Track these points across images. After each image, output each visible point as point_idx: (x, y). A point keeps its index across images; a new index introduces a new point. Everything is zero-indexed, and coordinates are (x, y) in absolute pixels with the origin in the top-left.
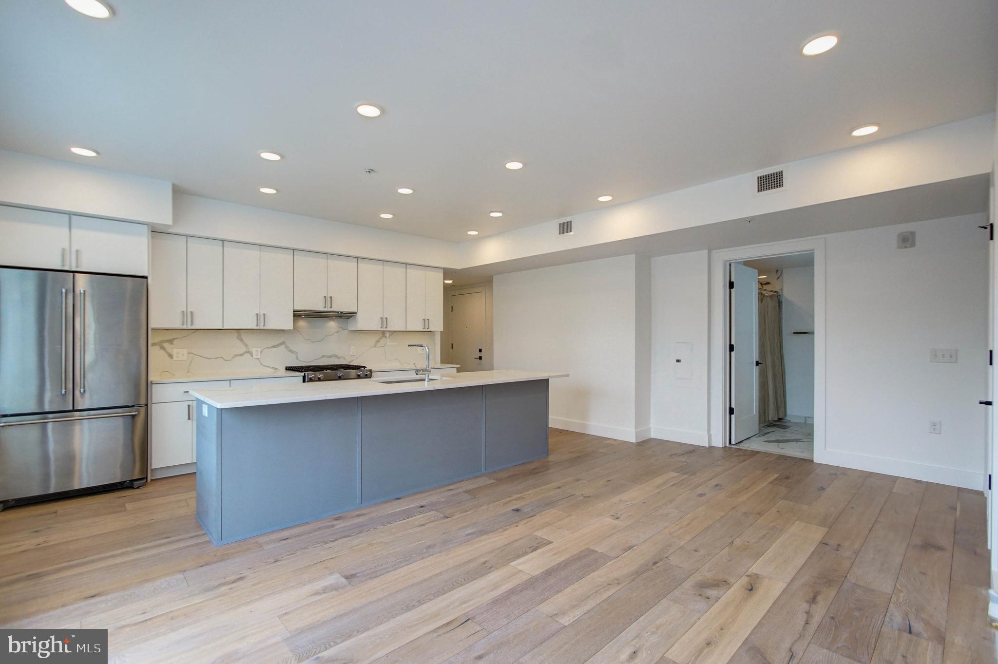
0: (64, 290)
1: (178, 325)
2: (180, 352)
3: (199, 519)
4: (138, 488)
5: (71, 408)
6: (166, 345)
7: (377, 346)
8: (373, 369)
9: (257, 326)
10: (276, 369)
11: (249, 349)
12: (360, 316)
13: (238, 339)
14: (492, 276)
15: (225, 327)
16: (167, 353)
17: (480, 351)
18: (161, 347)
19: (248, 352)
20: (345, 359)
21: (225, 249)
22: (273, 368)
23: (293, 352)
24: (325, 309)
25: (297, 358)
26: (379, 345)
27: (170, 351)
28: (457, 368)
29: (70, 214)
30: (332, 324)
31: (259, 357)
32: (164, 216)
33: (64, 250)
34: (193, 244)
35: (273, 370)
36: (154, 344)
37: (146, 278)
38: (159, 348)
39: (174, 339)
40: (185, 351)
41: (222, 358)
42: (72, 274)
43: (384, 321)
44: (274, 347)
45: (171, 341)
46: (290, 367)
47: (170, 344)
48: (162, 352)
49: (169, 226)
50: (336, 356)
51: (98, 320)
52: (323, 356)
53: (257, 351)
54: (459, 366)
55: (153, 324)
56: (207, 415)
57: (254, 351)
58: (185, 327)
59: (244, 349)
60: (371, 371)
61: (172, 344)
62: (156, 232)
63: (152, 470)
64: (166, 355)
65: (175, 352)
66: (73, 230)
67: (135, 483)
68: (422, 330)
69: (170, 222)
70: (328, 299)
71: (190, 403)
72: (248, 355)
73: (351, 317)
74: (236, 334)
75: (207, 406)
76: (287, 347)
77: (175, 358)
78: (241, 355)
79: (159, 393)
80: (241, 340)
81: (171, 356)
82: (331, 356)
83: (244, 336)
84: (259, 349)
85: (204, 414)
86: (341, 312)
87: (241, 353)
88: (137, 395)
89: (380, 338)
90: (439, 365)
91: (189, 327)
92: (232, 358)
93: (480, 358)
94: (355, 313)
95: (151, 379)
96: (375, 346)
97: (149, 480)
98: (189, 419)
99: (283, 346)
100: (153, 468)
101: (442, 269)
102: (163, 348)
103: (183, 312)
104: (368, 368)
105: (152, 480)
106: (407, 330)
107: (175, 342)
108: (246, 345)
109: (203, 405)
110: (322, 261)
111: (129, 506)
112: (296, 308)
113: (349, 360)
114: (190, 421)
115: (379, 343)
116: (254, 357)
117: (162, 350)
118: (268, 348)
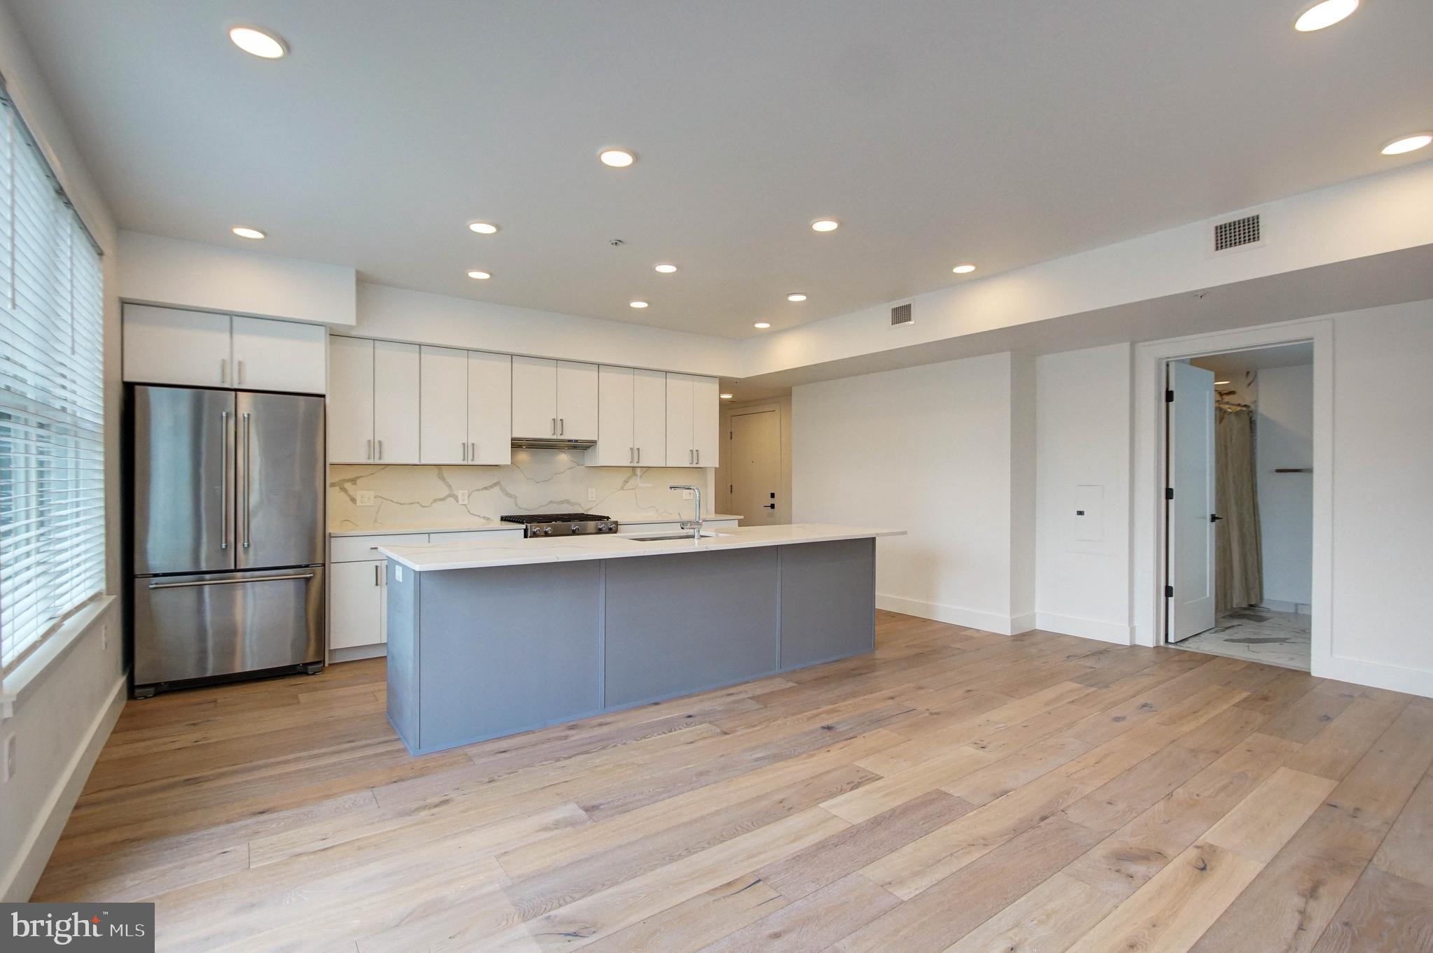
0: (224, 414)
1: (363, 460)
2: (365, 495)
3: (390, 719)
4: (314, 674)
5: (233, 568)
6: (347, 486)
7: (625, 488)
8: (620, 521)
9: (464, 460)
10: (488, 519)
11: (452, 490)
12: (601, 446)
13: (439, 478)
14: (791, 388)
15: (423, 462)
16: (349, 496)
17: (773, 495)
18: (341, 488)
19: (451, 496)
20: (580, 505)
21: (422, 355)
22: (484, 517)
23: (511, 496)
24: (555, 437)
25: (516, 504)
26: (629, 485)
27: (351, 493)
28: (739, 520)
29: (231, 315)
30: (563, 458)
31: (466, 502)
32: (345, 315)
33: (224, 361)
34: (383, 351)
35: (483, 520)
36: (333, 485)
37: (323, 396)
39: (358, 478)
40: (372, 493)
41: (418, 503)
42: (233, 393)
43: (636, 452)
44: (486, 488)
45: (353, 481)
46: (506, 517)
47: (353, 484)
49: (350, 327)
50: (568, 502)
51: (266, 452)
52: (551, 502)
53: (463, 494)
54: (742, 517)
55: (331, 459)
56: (401, 581)
57: (460, 493)
58: (371, 461)
59: (445, 492)
60: (616, 523)
61: (355, 484)
62: (336, 335)
63: (330, 651)
64: (348, 499)
65: (359, 494)
66: (237, 337)
67: (310, 667)
68: (688, 466)
69: (351, 321)
70: (558, 423)
71: (377, 563)
72: (452, 499)
73: (589, 447)
74: (435, 470)
75: (401, 568)
76: (503, 490)
77: (358, 502)
78: (442, 500)
79: (339, 550)
80: (443, 479)
81: (353, 500)
82: (562, 502)
83: (446, 474)
84: (466, 491)
85: (397, 579)
86: (576, 441)
87: (442, 497)
88: (312, 551)
89: (629, 478)
90: (712, 516)
91: (377, 461)
92: (432, 503)
93: (772, 506)
94: (594, 443)
95: (329, 530)
96: (622, 488)
97: (326, 665)
98: (377, 584)
99: (497, 489)
100: (332, 647)
101: (717, 380)
102: (343, 490)
103: (369, 441)
104: (613, 519)
105: (330, 665)
106: (668, 465)
107: (359, 481)
108: (450, 486)
109: (397, 567)
110: (548, 371)
111: (303, 698)
112: (515, 435)
113: (586, 508)
114: (379, 587)
115: (628, 484)
116: (460, 502)
117: (343, 493)
118: (477, 490)
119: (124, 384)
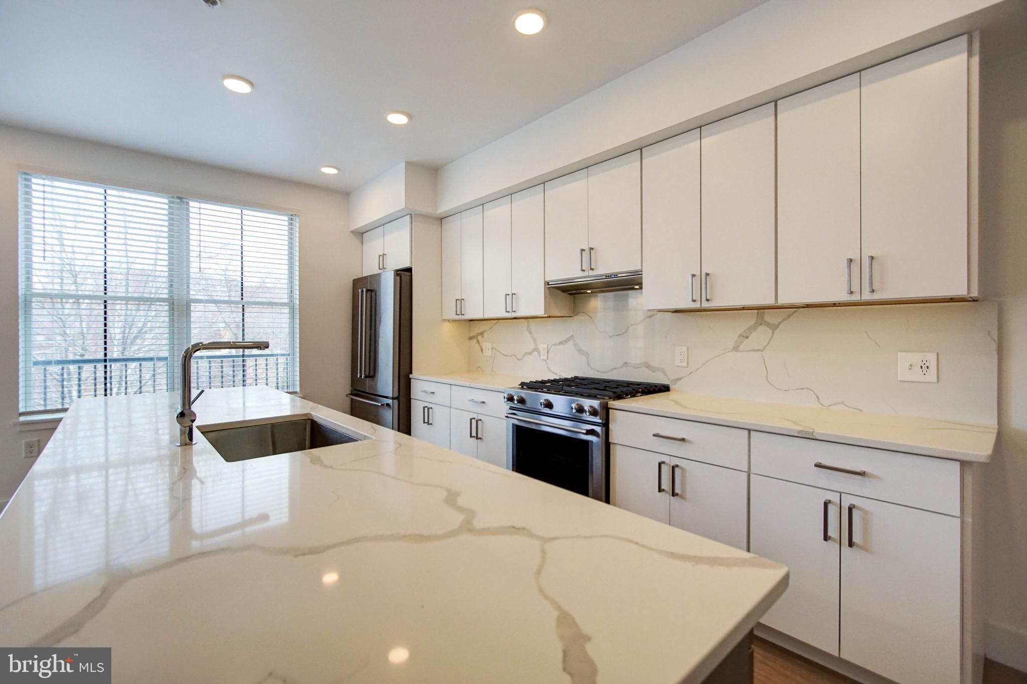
2: (487, 346)
6: (480, 337)
7: (741, 348)
11: (536, 344)
13: (528, 330)
16: (480, 346)
19: (535, 350)
23: (584, 353)
24: (584, 274)
25: (588, 364)
26: (747, 344)
27: (482, 345)
29: (383, 224)
31: (545, 358)
33: (379, 256)
34: (465, 220)
38: (476, 342)
39: (484, 332)
40: (490, 345)
41: (515, 355)
44: (561, 343)
45: (482, 334)
47: (482, 337)
50: (648, 366)
52: (625, 364)
53: (544, 349)
57: (542, 347)
59: (530, 347)
65: (484, 346)
69: (403, 205)
72: (535, 353)
74: (525, 325)
76: (575, 345)
77: (484, 353)
78: (530, 354)
80: (530, 332)
81: (482, 350)
82: (640, 366)
83: (533, 326)
84: (546, 345)
87: (530, 350)
91: (462, 317)
92: (523, 357)
94: (638, 274)
96: (736, 348)
99: (570, 344)
102: (478, 341)
103: (457, 300)
106: (782, 301)
107: (485, 334)
108: (535, 340)
112: (548, 277)
113: (673, 377)
114: (427, 425)
115: (746, 341)
116: (542, 357)
117: (478, 344)
118: (555, 345)
119: (354, 280)
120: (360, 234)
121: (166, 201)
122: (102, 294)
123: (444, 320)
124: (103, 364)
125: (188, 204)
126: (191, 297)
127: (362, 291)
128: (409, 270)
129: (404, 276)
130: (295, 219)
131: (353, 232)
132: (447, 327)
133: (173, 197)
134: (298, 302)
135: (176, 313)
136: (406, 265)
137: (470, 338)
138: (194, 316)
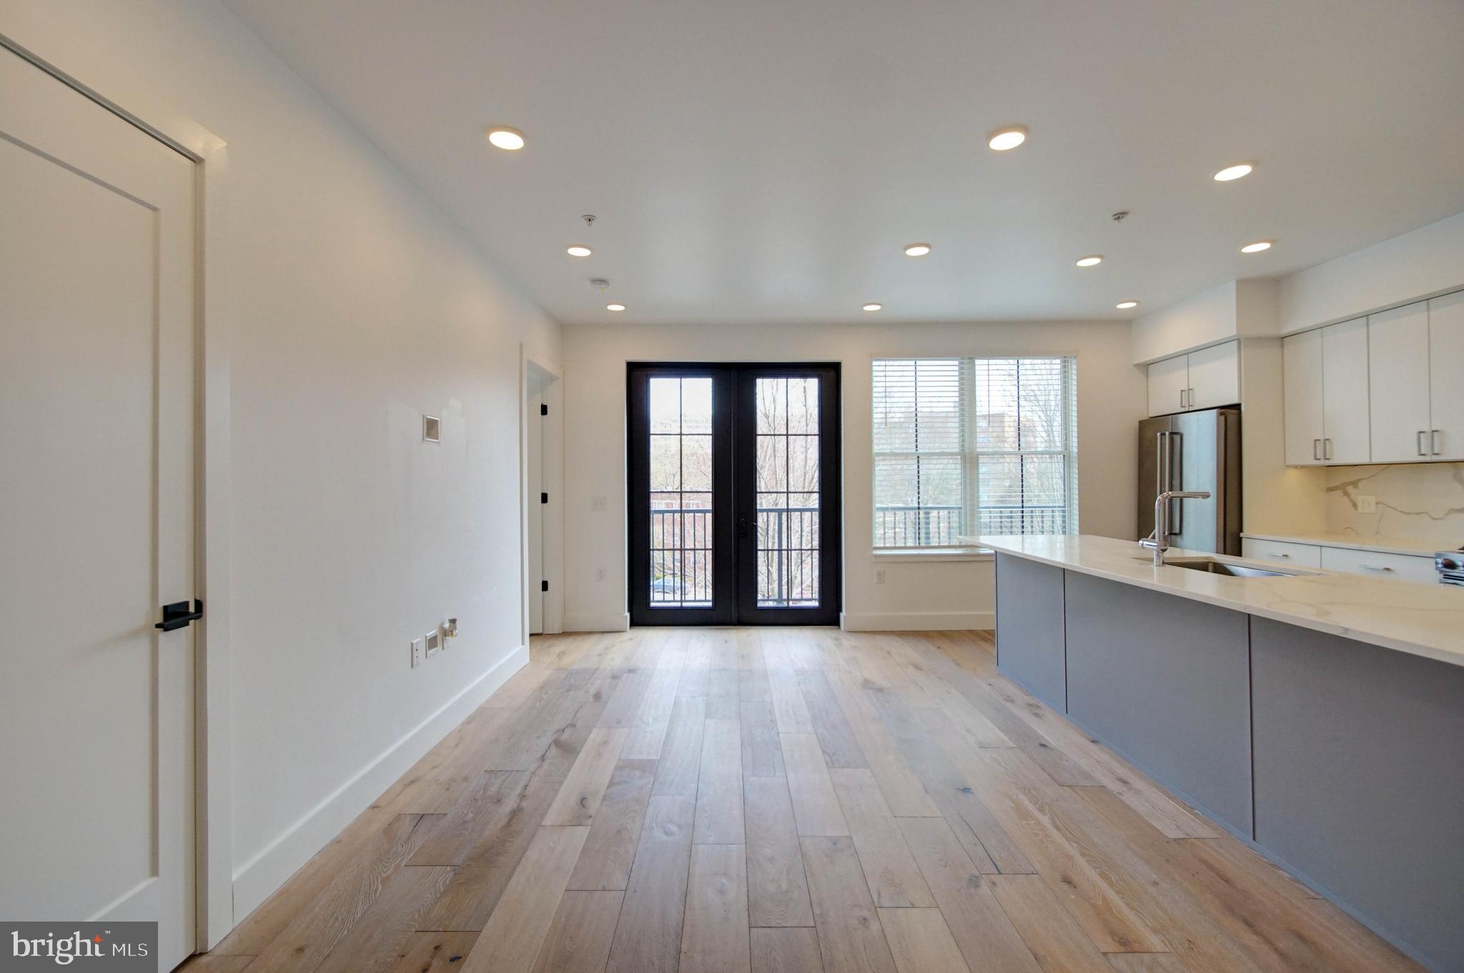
1: (1312, 461)
2: (1365, 500)
6: (1350, 489)
16: (1352, 501)
18: (1344, 492)
27: (1353, 498)
29: (1187, 353)
33: (1182, 391)
34: (1330, 338)
37: (1237, 405)
38: (1342, 494)
39: (1359, 480)
40: (1373, 499)
41: (1428, 513)
45: (1355, 484)
47: (1354, 487)
48: (1346, 499)
58: (1319, 463)
61: (1357, 488)
62: (1284, 337)
64: (1352, 504)
65: (1359, 499)
66: (1191, 368)
77: (1360, 510)
78: (1460, 511)
80: (1462, 482)
81: (1355, 505)
87: (1459, 507)
91: (1325, 462)
92: (1445, 516)
102: (1346, 494)
103: (1317, 441)
107: (1361, 485)
117: (1345, 497)
119: (1140, 422)
120: (1145, 367)
121: (956, 363)
122: (914, 451)
123: (1288, 466)
124: (917, 511)
125: (974, 362)
126: (978, 450)
127: (1163, 435)
128: (1237, 407)
129: (1231, 415)
130: (1071, 361)
131: (1135, 365)
132: (1293, 475)
133: (963, 359)
134: (1075, 450)
135: (968, 466)
136: (1235, 401)
137: (1330, 489)
138: (982, 469)
